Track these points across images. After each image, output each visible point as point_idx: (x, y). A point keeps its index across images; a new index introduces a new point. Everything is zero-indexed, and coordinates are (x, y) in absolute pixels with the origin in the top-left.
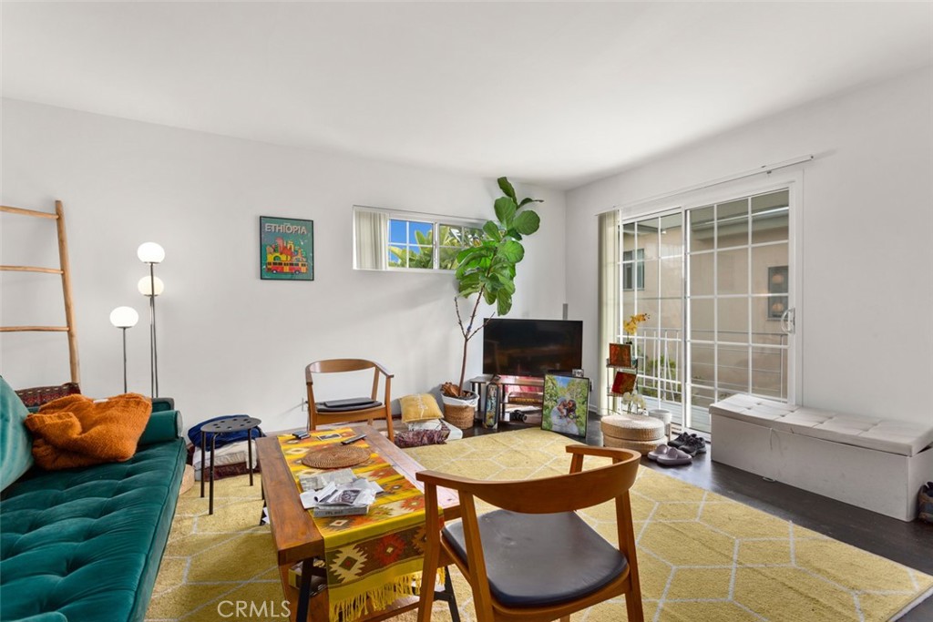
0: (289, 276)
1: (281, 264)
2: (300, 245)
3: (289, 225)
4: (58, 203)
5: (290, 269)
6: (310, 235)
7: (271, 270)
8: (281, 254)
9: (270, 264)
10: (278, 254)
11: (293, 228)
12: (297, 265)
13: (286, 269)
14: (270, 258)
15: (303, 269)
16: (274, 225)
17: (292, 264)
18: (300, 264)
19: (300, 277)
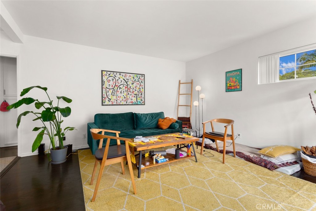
0: (234, 90)
1: (231, 86)
2: (237, 79)
3: (234, 72)
4: (192, 80)
5: (234, 88)
6: (241, 74)
7: (229, 89)
8: (231, 83)
9: (228, 87)
10: (230, 83)
11: (235, 73)
12: (236, 86)
13: (233, 88)
14: (228, 85)
15: (238, 87)
16: (229, 74)
17: (234, 86)
18: (237, 85)
19: (237, 90)
